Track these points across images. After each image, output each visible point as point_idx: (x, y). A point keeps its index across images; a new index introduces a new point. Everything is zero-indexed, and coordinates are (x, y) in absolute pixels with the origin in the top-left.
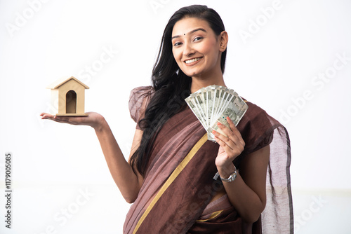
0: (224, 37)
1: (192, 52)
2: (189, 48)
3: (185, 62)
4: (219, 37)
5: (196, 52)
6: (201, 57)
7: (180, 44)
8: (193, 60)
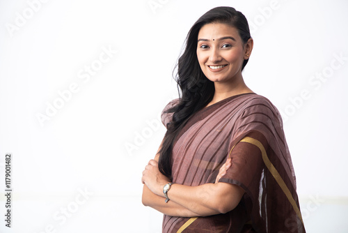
0: (250, 44)
1: (220, 59)
2: (217, 54)
3: (209, 66)
4: (246, 45)
5: (223, 59)
6: (226, 65)
7: (207, 47)
8: (219, 67)
